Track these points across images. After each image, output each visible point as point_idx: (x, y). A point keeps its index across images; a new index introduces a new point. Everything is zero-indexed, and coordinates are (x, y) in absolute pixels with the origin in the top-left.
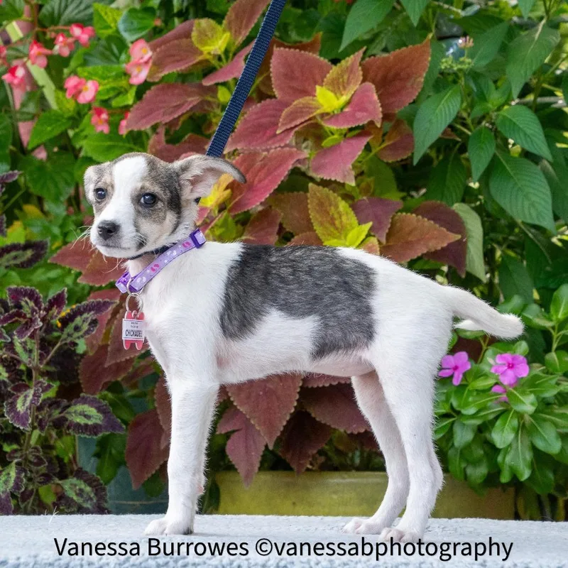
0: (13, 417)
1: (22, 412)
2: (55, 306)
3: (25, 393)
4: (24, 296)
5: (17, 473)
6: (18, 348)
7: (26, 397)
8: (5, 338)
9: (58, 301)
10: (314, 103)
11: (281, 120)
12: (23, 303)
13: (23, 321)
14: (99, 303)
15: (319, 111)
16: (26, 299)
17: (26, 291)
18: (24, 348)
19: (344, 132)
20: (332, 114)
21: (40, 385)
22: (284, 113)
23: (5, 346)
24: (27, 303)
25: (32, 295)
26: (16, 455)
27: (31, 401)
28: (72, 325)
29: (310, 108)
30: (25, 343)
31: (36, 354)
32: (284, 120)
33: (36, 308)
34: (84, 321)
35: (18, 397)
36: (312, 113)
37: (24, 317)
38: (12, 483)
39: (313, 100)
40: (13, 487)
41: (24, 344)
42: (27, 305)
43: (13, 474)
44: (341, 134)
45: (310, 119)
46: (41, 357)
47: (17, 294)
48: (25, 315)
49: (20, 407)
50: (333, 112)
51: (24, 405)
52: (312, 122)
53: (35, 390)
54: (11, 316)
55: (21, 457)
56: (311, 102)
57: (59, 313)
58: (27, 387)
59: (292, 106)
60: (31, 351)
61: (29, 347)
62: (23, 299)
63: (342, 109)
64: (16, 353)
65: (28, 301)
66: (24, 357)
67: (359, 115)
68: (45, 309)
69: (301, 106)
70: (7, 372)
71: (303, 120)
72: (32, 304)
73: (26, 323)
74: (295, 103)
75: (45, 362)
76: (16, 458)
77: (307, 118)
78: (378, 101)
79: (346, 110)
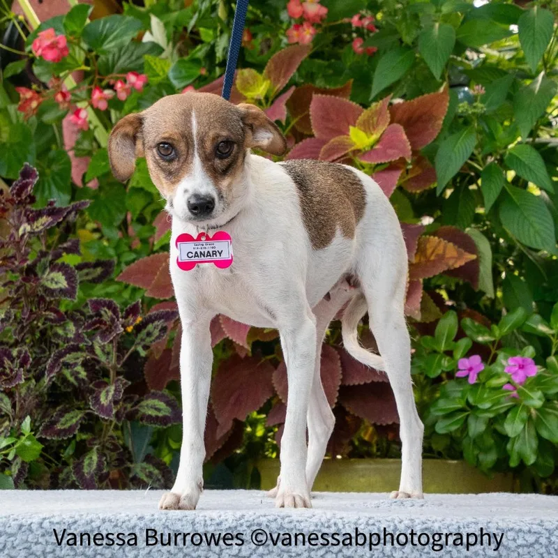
0: (98, 409)
1: (105, 405)
2: (131, 315)
3: (106, 389)
4: (104, 306)
5: (98, 458)
6: (98, 351)
7: (107, 392)
8: (86, 342)
9: (133, 311)
10: (348, 141)
11: (320, 155)
12: (103, 312)
13: (104, 327)
14: (168, 313)
15: (353, 148)
16: (105, 309)
17: (105, 302)
18: (103, 351)
19: (373, 166)
20: (363, 151)
21: (119, 382)
22: (322, 150)
23: (87, 349)
24: (106, 312)
25: (110, 306)
26: (95, 442)
27: (113, 395)
28: (144, 332)
29: (344, 145)
30: (104, 346)
31: (114, 355)
32: (323, 155)
33: (114, 317)
34: (155, 328)
35: (100, 392)
36: (347, 149)
37: (105, 324)
38: (94, 466)
39: (347, 139)
40: (95, 470)
41: (103, 349)
42: (107, 314)
43: (95, 458)
44: (370, 168)
45: (345, 155)
46: (118, 358)
47: (97, 305)
48: (106, 322)
49: (104, 400)
50: (364, 148)
51: (107, 399)
52: (347, 157)
53: (116, 387)
54: (94, 324)
55: (100, 444)
56: (345, 140)
57: (134, 320)
58: (106, 384)
59: (329, 144)
60: (108, 354)
61: (107, 349)
62: (103, 309)
63: (372, 147)
64: (96, 355)
65: (107, 310)
66: (103, 358)
67: (390, 151)
68: (122, 318)
69: (337, 143)
70: (85, 371)
71: (339, 155)
72: (110, 313)
73: (107, 330)
74: (332, 140)
75: (122, 362)
76: (96, 444)
77: (343, 154)
78: (407, 140)
79: (377, 147)
